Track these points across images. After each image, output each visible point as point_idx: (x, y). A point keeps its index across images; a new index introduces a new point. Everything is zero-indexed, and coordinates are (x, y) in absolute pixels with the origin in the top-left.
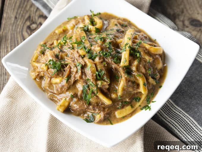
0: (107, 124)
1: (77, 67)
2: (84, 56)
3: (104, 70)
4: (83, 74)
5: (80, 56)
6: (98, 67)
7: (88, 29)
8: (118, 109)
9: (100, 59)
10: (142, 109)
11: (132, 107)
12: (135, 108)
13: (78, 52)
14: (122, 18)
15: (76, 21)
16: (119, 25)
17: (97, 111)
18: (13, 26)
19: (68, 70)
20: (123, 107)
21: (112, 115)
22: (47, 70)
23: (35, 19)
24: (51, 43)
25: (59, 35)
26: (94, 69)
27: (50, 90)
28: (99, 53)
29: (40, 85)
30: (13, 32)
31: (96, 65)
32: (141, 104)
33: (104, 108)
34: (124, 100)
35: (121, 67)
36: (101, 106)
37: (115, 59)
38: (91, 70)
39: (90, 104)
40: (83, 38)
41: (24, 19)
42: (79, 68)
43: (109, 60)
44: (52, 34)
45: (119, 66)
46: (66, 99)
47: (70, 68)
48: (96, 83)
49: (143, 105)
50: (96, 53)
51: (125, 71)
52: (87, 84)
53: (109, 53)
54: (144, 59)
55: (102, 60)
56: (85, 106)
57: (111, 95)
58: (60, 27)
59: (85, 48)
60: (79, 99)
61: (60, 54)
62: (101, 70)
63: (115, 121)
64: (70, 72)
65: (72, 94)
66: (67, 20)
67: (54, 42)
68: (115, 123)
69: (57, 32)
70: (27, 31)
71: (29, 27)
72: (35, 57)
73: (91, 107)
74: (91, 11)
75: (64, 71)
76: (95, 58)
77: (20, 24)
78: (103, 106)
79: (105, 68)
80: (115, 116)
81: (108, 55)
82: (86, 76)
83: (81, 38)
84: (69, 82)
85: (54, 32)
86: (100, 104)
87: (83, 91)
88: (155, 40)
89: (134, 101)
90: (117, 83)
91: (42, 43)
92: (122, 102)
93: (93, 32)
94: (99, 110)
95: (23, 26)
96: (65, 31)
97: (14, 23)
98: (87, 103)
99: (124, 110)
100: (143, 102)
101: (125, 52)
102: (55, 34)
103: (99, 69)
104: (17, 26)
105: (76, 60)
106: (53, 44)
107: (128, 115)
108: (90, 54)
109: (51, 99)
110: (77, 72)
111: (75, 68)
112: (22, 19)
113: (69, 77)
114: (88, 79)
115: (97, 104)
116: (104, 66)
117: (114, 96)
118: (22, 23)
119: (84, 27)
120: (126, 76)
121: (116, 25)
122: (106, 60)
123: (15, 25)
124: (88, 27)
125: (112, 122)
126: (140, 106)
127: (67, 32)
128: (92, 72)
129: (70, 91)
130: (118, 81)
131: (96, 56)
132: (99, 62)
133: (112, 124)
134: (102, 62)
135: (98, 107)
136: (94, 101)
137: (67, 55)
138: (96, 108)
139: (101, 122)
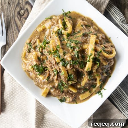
0: (74, 103)
1: (54, 73)
2: (59, 63)
3: (73, 74)
4: (59, 77)
5: (56, 62)
6: (69, 72)
7: (61, 32)
8: (81, 93)
9: (70, 67)
10: (96, 93)
11: (90, 92)
12: (92, 93)
13: (54, 59)
14: (87, 17)
15: (52, 23)
16: (84, 27)
17: (68, 96)
18: (7, 12)
19: (48, 73)
20: (84, 92)
21: (77, 98)
22: (33, 71)
23: (23, 5)
24: (35, 41)
25: (40, 33)
26: (67, 75)
27: (36, 80)
28: (70, 61)
29: (29, 75)
30: (8, 17)
31: (67, 71)
32: (96, 90)
33: (72, 94)
34: (85, 88)
35: (85, 71)
36: (70, 93)
37: (81, 65)
38: (64, 76)
39: (63, 92)
40: (58, 46)
41: (15, 5)
42: (56, 73)
43: (77, 67)
44: (35, 32)
45: (84, 70)
46: (47, 88)
47: (49, 72)
48: (67, 82)
49: (97, 91)
50: (68, 62)
51: (88, 74)
52: (61, 82)
53: (77, 61)
54: (102, 64)
55: (72, 67)
56: (60, 94)
57: (77, 86)
58: (40, 26)
59: (59, 57)
60: (56, 89)
61: (42, 57)
62: (71, 74)
63: (79, 101)
64: (49, 75)
65: (51, 87)
66: (45, 19)
67: (36, 40)
68: (79, 103)
69: (38, 30)
70: (17, 17)
71: (19, 13)
72: (24, 54)
73: (63, 94)
74: (63, 10)
75: (45, 72)
76: (67, 65)
77: (12, 9)
78: (71, 93)
79: (74, 72)
80: (79, 98)
81: (77, 63)
82: (60, 78)
83: (56, 47)
84: (49, 80)
85: (36, 31)
86: (69, 91)
87: (58, 85)
88: (110, 38)
89: (92, 87)
90: (81, 78)
91: (28, 41)
92: (84, 90)
93: (65, 37)
94: (69, 96)
95: (15, 11)
96: (44, 30)
97: (8, 8)
98: (61, 92)
99: (85, 94)
100: (97, 89)
101: (89, 63)
102: (37, 32)
103: (70, 74)
104: (10, 12)
105: (53, 65)
106: (36, 42)
107: (87, 98)
108: (63, 62)
109: (37, 86)
110: (54, 76)
111: (53, 73)
112: (14, 6)
113: (49, 78)
114: (62, 81)
115: (68, 92)
116: (74, 71)
117: (79, 86)
118: (14, 9)
119: (58, 30)
120: (88, 78)
121: (82, 26)
122: (75, 67)
123: (9, 10)
124: (61, 31)
125: (77, 102)
126: (95, 91)
127: (46, 30)
128: (64, 77)
129: (50, 84)
130: (82, 77)
131: (68, 64)
132: (70, 69)
133: (77, 103)
134: (72, 69)
135: (68, 94)
136: (66, 90)
137: (46, 58)
138: (67, 95)
139: (70, 102)
